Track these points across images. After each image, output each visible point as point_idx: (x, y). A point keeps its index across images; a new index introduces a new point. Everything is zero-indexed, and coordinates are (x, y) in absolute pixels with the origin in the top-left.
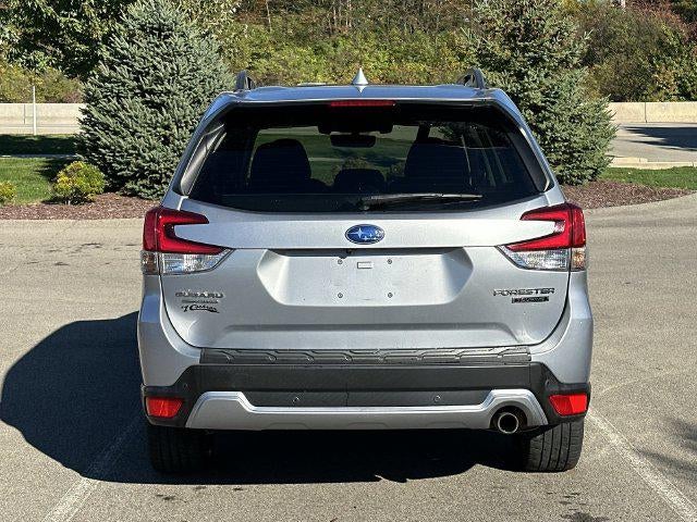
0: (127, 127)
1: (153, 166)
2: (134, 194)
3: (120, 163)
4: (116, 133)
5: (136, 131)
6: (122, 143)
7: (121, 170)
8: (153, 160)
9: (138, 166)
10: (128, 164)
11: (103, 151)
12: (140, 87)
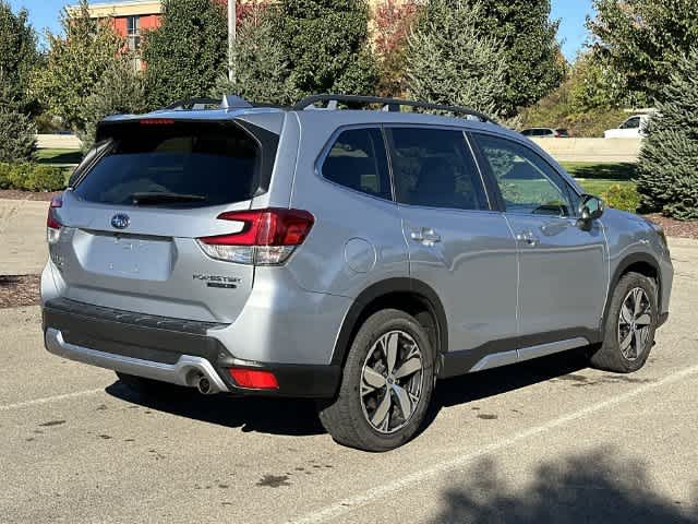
0: (666, 155)
1: (686, 191)
2: (669, 215)
3: (658, 187)
4: (658, 161)
5: (674, 159)
6: (660, 169)
7: (660, 193)
8: (684, 185)
9: (673, 191)
10: (665, 188)
11: (646, 176)
12: (686, 120)
